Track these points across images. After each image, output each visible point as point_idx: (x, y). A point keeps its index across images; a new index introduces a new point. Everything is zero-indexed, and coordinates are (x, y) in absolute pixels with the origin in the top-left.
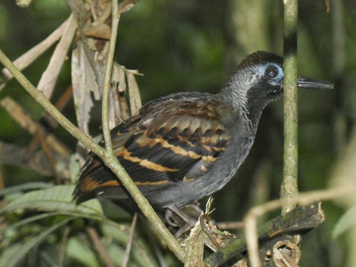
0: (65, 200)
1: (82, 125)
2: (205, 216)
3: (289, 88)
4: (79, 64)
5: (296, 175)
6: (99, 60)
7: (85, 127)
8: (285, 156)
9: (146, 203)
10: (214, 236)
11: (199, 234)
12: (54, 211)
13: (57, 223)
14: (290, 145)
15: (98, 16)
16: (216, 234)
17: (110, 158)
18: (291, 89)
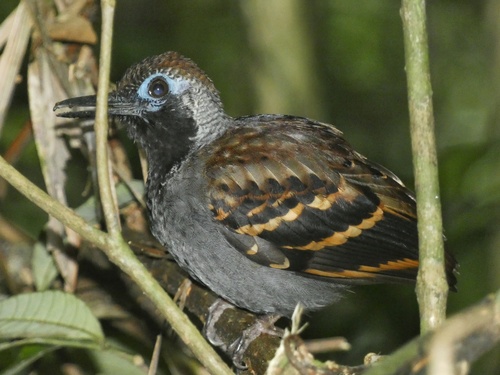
0: (38, 318)
1: (55, 191)
2: (291, 338)
3: (418, 107)
4: (41, 88)
5: (441, 255)
6: (76, 79)
7: (61, 194)
8: (419, 225)
9: (185, 321)
10: (310, 371)
11: (283, 370)
12: (19, 339)
13: (26, 358)
14: (428, 205)
15: (67, 5)
16: (314, 368)
17: (117, 248)
18: (422, 108)
